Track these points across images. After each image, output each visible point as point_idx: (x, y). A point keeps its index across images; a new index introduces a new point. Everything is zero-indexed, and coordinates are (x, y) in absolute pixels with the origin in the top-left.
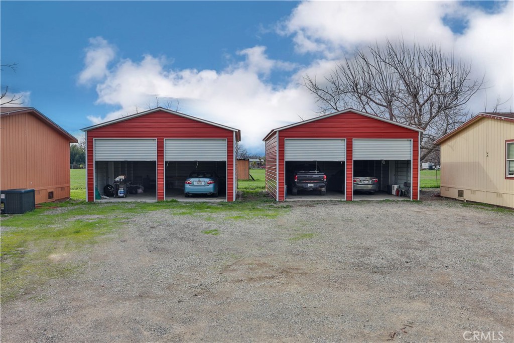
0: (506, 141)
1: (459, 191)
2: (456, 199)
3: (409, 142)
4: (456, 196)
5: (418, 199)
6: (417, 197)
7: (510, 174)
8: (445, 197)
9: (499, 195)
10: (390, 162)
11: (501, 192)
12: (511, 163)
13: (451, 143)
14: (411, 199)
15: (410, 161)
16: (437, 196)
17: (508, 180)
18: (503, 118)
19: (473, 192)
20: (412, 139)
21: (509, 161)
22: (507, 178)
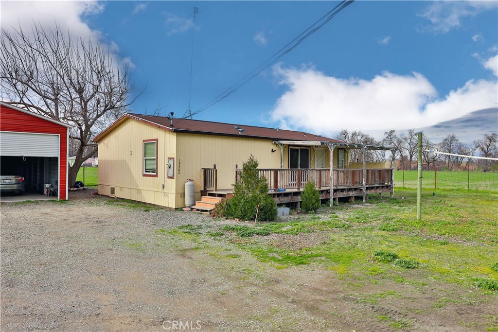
0: (144, 141)
1: (111, 188)
2: (109, 197)
3: (56, 137)
4: (109, 194)
5: (67, 199)
6: (65, 196)
7: (146, 172)
8: (102, 195)
9: (139, 191)
10: (45, 159)
11: (141, 188)
12: (147, 161)
13: (106, 141)
14: (59, 198)
15: (58, 158)
16: (95, 194)
17: (145, 177)
18: (140, 119)
19: (122, 188)
20: (59, 135)
21: (146, 159)
22: (144, 175)
